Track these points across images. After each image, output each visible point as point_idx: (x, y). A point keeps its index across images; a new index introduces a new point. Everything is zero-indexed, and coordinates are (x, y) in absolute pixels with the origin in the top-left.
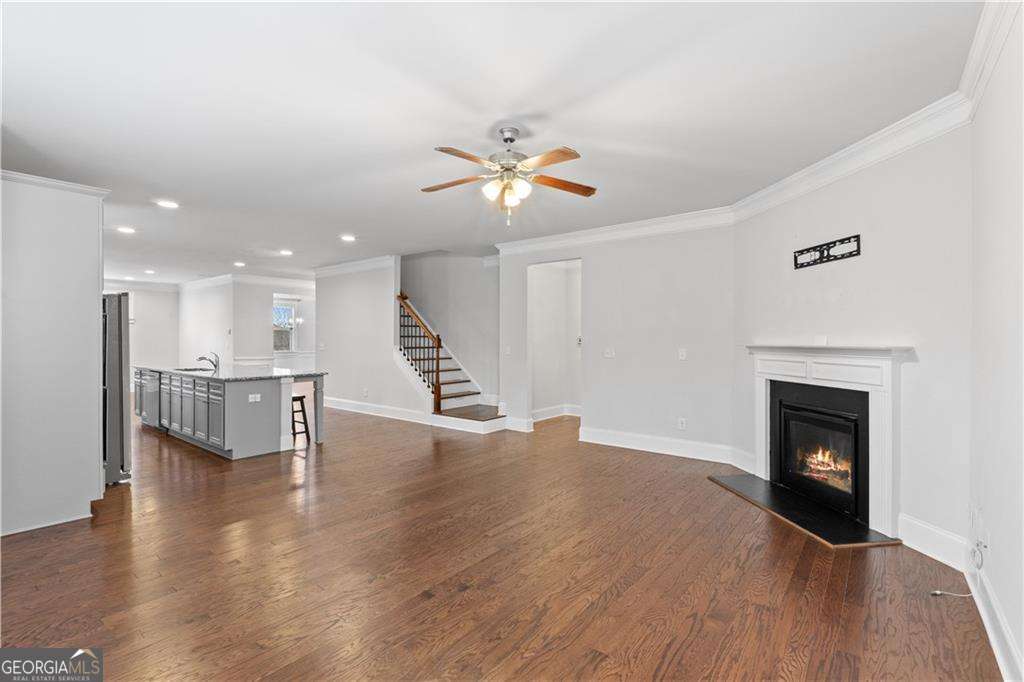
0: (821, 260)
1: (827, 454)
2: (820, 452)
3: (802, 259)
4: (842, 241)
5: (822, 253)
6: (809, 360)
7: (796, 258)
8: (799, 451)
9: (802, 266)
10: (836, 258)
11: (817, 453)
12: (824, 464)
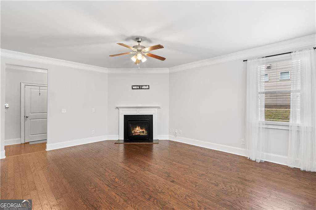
0: (140, 88)
1: (139, 127)
2: (137, 127)
3: (134, 87)
4: (145, 86)
5: (140, 87)
6: (138, 110)
7: (132, 87)
8: (132, 128)
9: (134, 89)
10: (143, 89)
11: (136, 128)
12: (138, 130)
